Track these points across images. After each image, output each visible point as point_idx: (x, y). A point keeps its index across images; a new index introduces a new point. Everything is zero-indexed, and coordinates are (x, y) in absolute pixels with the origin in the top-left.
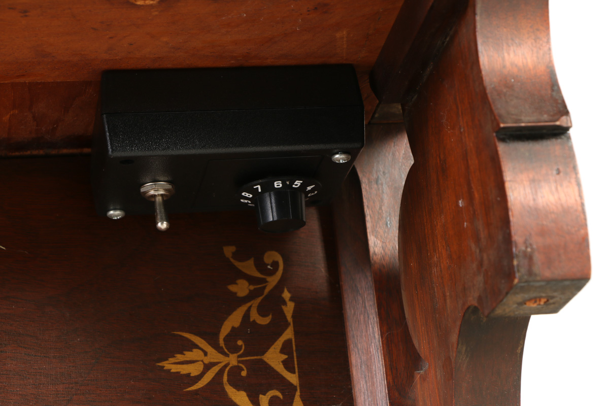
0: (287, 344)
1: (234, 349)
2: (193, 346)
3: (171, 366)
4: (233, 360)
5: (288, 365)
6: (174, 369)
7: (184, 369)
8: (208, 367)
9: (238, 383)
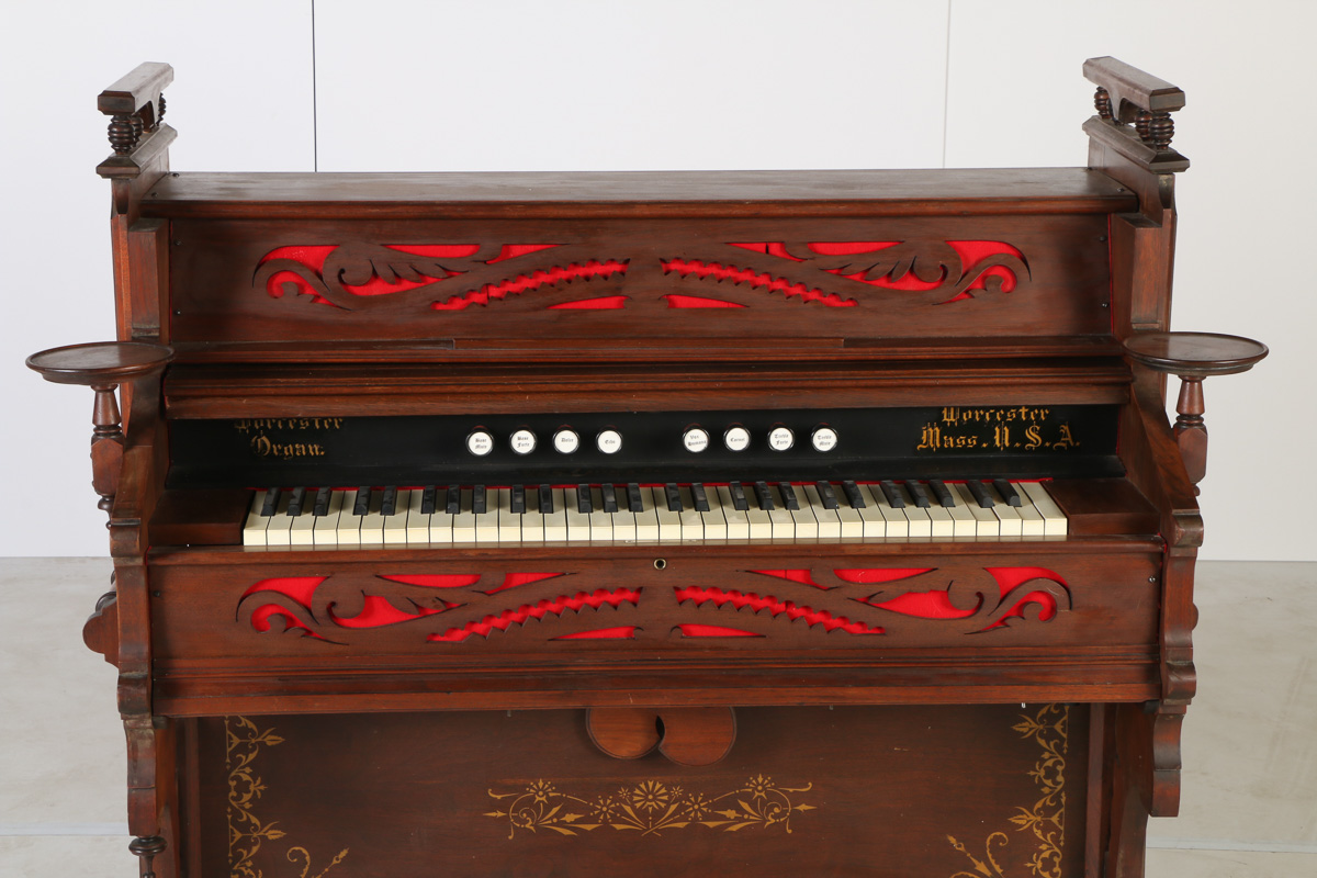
0: (1064, 722)
1: (1042, 722)
2: (1025, 721)
3: (1016, 728)
4: (1041, 727)
5: (1063, 730)
6: (1017, 729)
7: (1021, 730)
8: (1031, 729)
9: (1042, 736)
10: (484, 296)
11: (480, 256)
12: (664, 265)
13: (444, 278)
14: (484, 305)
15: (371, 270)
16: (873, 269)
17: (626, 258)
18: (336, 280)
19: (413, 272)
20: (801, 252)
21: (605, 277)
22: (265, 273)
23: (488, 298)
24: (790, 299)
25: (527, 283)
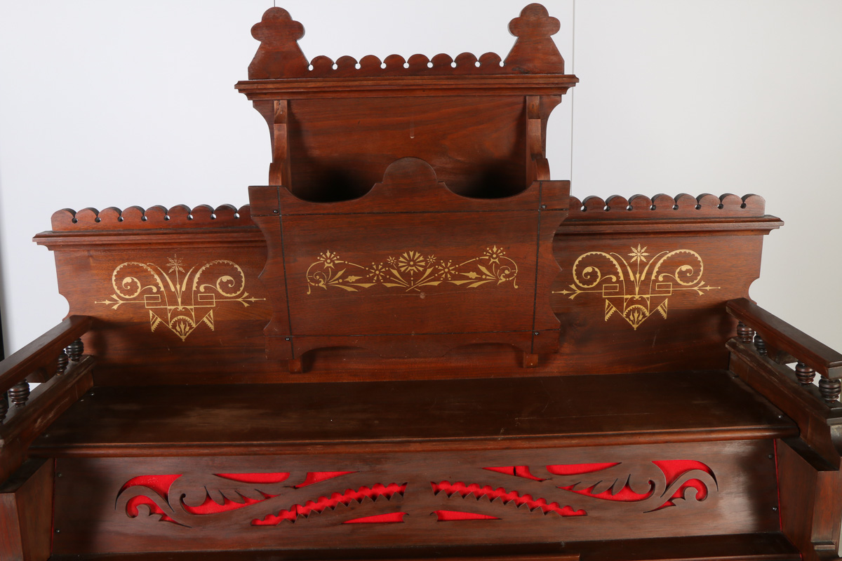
10: (293, 513)
11: (289, 481)
12: (434, 486)
13: (261, 501)
14: (293, 521)
15: (205, 494)
16: (598, 486)
17: (404, 482)
18: (178, 503)
19: (238, 496)
20: (542, 473)
21: (388, 497)
22: (125, 497)
23: (297, 514)
24: (534, 512)
25: (327, 503)
